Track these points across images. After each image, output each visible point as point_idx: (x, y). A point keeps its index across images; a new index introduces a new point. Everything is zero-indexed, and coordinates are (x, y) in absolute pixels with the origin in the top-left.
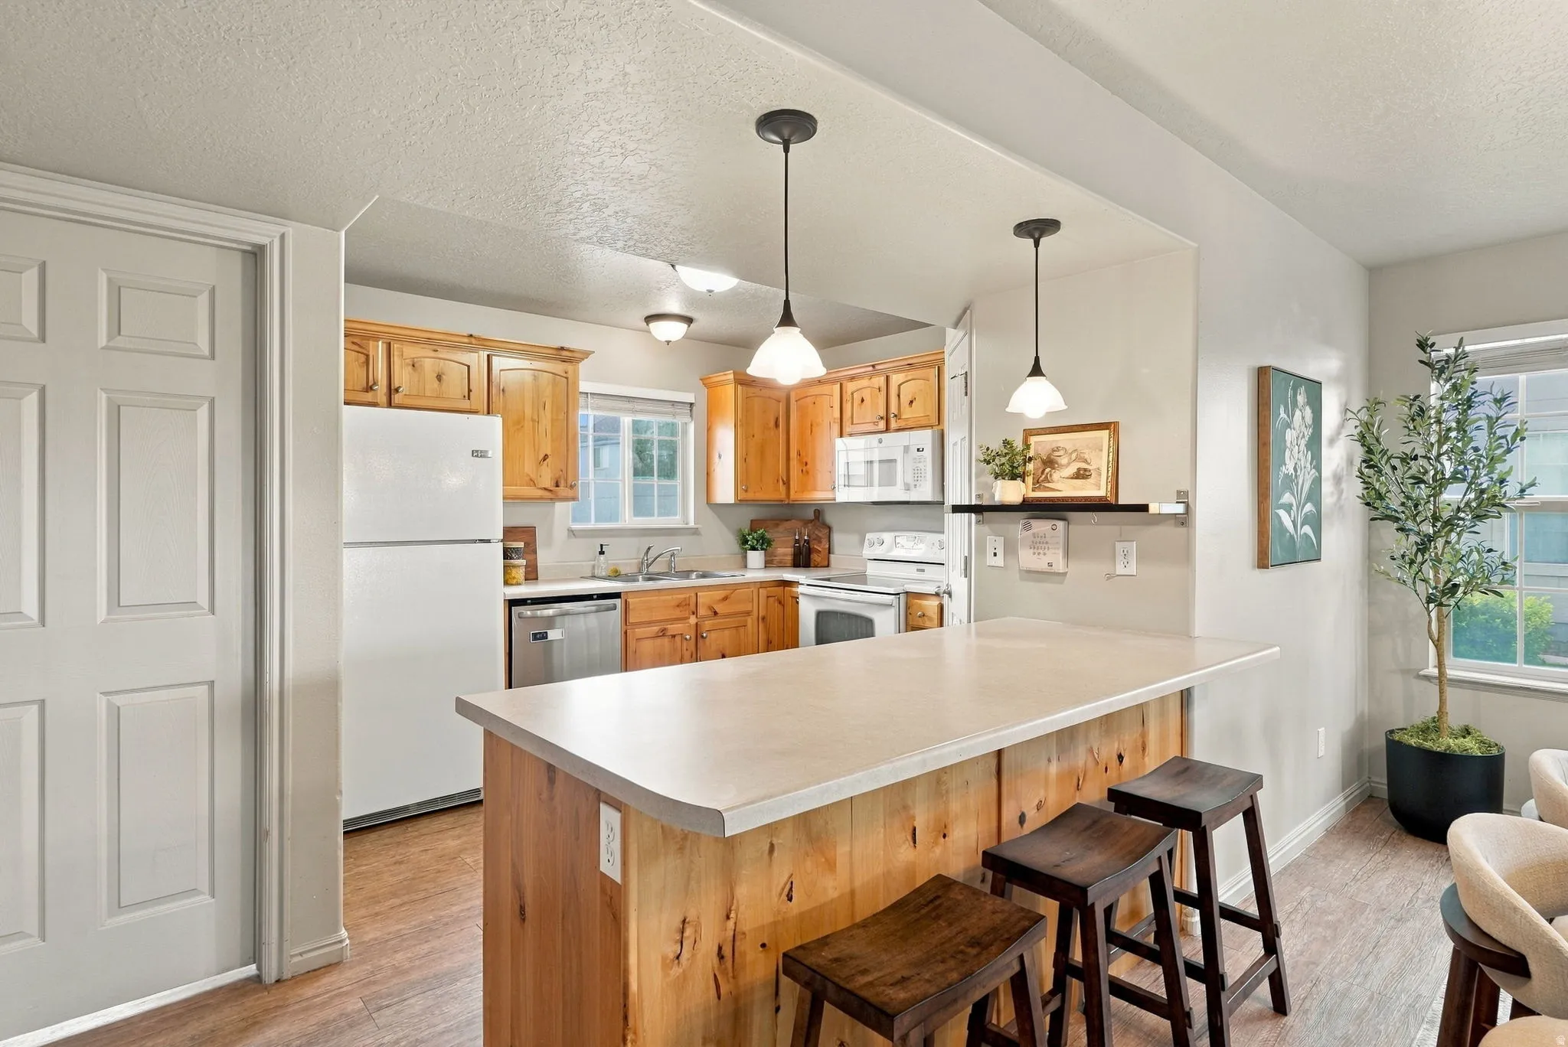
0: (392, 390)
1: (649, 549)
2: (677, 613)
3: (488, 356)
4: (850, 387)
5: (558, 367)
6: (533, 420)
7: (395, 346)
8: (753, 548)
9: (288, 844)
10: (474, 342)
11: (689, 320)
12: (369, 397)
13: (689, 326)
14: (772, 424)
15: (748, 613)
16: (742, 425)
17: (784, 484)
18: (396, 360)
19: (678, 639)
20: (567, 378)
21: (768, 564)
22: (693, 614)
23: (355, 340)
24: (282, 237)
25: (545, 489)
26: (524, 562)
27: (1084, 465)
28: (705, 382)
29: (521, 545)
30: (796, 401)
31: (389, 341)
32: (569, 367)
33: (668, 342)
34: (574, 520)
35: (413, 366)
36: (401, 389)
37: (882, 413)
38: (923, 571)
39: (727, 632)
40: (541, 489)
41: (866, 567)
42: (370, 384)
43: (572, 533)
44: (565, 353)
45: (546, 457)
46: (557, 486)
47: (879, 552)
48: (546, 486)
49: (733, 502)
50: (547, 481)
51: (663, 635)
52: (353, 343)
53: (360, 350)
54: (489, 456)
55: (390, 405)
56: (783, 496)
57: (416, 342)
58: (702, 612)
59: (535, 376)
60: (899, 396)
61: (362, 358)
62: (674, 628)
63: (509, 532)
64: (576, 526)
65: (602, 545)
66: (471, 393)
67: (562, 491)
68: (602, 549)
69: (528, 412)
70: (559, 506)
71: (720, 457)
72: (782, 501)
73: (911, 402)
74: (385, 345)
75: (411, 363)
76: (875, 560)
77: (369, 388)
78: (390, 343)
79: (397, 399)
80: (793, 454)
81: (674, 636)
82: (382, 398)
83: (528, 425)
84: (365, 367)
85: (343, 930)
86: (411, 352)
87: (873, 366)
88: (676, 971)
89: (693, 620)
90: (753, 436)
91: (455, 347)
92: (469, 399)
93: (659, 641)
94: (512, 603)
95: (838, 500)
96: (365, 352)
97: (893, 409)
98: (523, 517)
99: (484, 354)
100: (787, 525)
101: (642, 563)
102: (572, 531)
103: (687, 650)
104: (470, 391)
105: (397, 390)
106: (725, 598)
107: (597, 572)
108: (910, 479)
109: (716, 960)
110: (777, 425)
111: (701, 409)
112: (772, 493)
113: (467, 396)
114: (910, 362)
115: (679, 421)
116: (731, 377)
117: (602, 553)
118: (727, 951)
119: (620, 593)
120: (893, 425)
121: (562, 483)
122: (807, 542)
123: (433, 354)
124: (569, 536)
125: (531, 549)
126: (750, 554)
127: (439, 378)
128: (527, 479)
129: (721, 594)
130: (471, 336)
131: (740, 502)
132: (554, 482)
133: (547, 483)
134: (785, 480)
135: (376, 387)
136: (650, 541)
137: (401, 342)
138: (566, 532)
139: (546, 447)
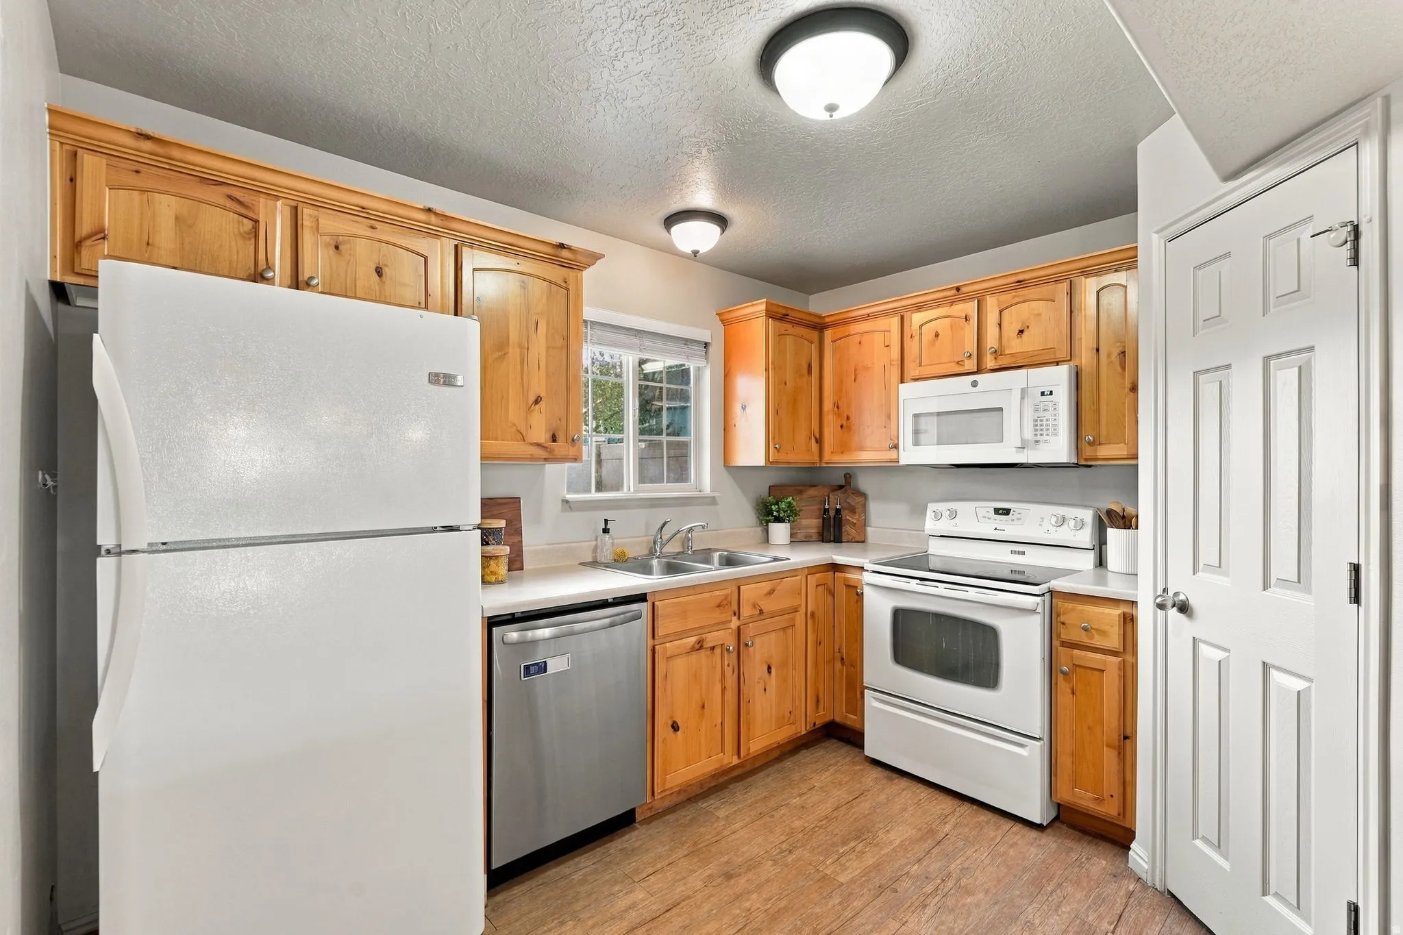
0: (299, 283)
1: (664, 524)
2: (718, 616)
3: (456, 246)
4: (917, 318)
5: (556, 273)
6: (521, 346)
7: (306, 213)
8: (778, 520)
10: (434, 221)
11: (720, 220)
13: (723, 231)
14: (804, 369)
15: (796, 610)
16: (774, 370)
17: (817, 442)
18: (307, 239)
19: (718, 651)
20: (567, 289)
21: (796, 540)
22: (735, 614)
23: (233, 193)
25: (538, 445)
26: (506, 548)
28: (724, 317)
29: (502, 523)
30: (833, 342)
31: (294, 204)
32: (571, 274)
33: (695, 253)
34: (571, 489)
35: (337, 247)
36: (315, 282)
37: (971, 347)
38: (1023, 553)
39: (773, 635)
40: (532, 444)
41: (928, 545)
43: (567, 505)
44: (565, 253)
45: (537, 401)
46: (554, 440)
47: (945, 526)
48: (539, 441)
49: (763, 463)
50: (540, 433)
51: (701, 647)
52: (230, 197)
53: (243, 211)
54: (459, 384)
56: (814, 457)
57: (339, 210)
58: (746, 611)
59: (523, 282)
60: (1000, 325)
61: (247, 225)
62: (712, 638)
63: (489, 506)
64: (570, 497)
65: (606, 521)
67: (561, 448)
68: (606, 525)
69: (514, 336)
70: (550, 468)
71: (744, 408)
72: (814, 463)
73: (1021, 332)
74: (287, 211)
75: (333, 244)
76: (941, 536)
77: (260, 275)
78: (296, 208)
80: (828, 405)
81: (713, 648)
83: (513, 351)
84: (253, 240)
86: (332, 224)
87: (958, 289)
89: (735, 623)
90: (785, 384)
91: (406, 226)
93: (694, 656)
94: (493, 623)
95: (902, 462)
96: (251, 215)
97: (991, 340)
98: (507, 483)
99: (450, 242)
100: (812, 492)
101: (655, 543)
102: (567, 502)
103: (728, 665)
104: (427, 294)
106: (771, 592)
107: (601, 558)
108: (1029, 434)
110: (810, 371)
111: (717, 351)
112: (802, 454)
114: (1021, 277)
115: (692, 366)
116: (763, 307)
117: (606, 531)
119: (645, 594)
120: (990, 362)
121: (561, 437)
122: (838, 511)
123: (369, 233)
124: (563, 510)
125: (514, 528)
126: (772, 527)
127: (379, 272)
128: (514, 429)
129: (766, 586)
130: (429, 210)
131: (771, 464)
132: (549, 436)
133: (541, 436)
134: (818, 437)
135: (270, 274)
136: (662, 515)
137: (317, 204)
138: (559, 503)
139: (538, 386)
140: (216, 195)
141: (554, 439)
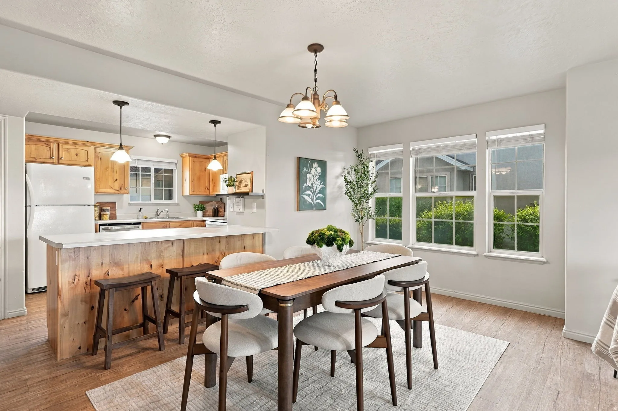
0: (59, 159)
1: (158, 210)
3: (95, 148)
4: (225, 158)
6: (111, 168)
7: (61, 145)
8: (198, 210)
9: (7, 283)
10: (89, 143)
11: (169, 137)
12: (51, 161)
13: (169, 139)
14: (204, 170)
16: (192, 170)
17: (208, 189)
18: (61, 149)
21: (203, 215)
23: (46, 143)
24: (4, 120)
25: (116, 190)
26: (109, 213)
27: (246, 183)
28: (180, 156)
29: (109, 208)
33: (162, 144)
34: (131, 201)
36: (62, 158)
42: (51, 157)
43: (130, 204)
45: (116, 180)
49: (189, 195)
53: (48, 146)
54: (90, 179)
55: (59, 163)
56: (208, 193)
57: (68, 143)
61: (49, 148)
63: (101, 204)
66: (89, 160)
67: (123, 191)
68: (140, 209)
70: (124, 196)
71: (185, 180)
72: (208, 195)
74: (57, 144)
75: (66, 150)
77: (51, 158)
78: (58, 144)
79: (61, 161)
80: (211, 180)
82: (56, 160)
83: (109, 169)
84: (50, 151)
85: (25, 307)
86: (66, 147)
88: (73, 285)
90: (196, 174)
91: (83, 145)
92: (88, 161)
94: (101, 225)
98: (111, 199)
99: (93, 148)
100: (211, 203)
104: (88, 159)
105: (61, 159)
107: (139, 217)
109: (85, 285)
111: (179, 165)
112: (204, 192)
113: (87, 160)
115: (173, 169)
116: (187, 154)
117: (140, 211)
118: (88, 283)
119: (141, 222)
121: (122, 188)
122: (217, 208)
123: (75, 147)
124: (129, 206)
125: (113, 209)
126: (198, 212)
127: (77, 155)
128: (110, 187)
129: (180, 223)
130: (88, 141)
131: (191, 195)
132: (119, 188)
133: (118, 188)
134: (208, 188)
135: (53, 158)
136: (158, 207)
137: (63, 143)
138: (128, 204)
139: (117, 176)
140: (43, 144)
141: (121, 189)
